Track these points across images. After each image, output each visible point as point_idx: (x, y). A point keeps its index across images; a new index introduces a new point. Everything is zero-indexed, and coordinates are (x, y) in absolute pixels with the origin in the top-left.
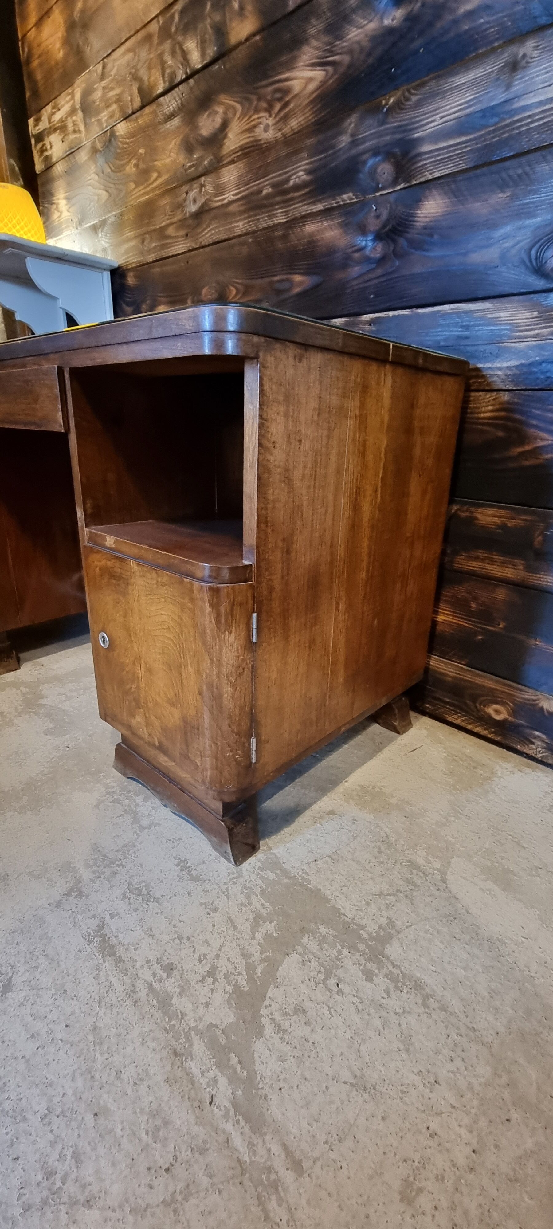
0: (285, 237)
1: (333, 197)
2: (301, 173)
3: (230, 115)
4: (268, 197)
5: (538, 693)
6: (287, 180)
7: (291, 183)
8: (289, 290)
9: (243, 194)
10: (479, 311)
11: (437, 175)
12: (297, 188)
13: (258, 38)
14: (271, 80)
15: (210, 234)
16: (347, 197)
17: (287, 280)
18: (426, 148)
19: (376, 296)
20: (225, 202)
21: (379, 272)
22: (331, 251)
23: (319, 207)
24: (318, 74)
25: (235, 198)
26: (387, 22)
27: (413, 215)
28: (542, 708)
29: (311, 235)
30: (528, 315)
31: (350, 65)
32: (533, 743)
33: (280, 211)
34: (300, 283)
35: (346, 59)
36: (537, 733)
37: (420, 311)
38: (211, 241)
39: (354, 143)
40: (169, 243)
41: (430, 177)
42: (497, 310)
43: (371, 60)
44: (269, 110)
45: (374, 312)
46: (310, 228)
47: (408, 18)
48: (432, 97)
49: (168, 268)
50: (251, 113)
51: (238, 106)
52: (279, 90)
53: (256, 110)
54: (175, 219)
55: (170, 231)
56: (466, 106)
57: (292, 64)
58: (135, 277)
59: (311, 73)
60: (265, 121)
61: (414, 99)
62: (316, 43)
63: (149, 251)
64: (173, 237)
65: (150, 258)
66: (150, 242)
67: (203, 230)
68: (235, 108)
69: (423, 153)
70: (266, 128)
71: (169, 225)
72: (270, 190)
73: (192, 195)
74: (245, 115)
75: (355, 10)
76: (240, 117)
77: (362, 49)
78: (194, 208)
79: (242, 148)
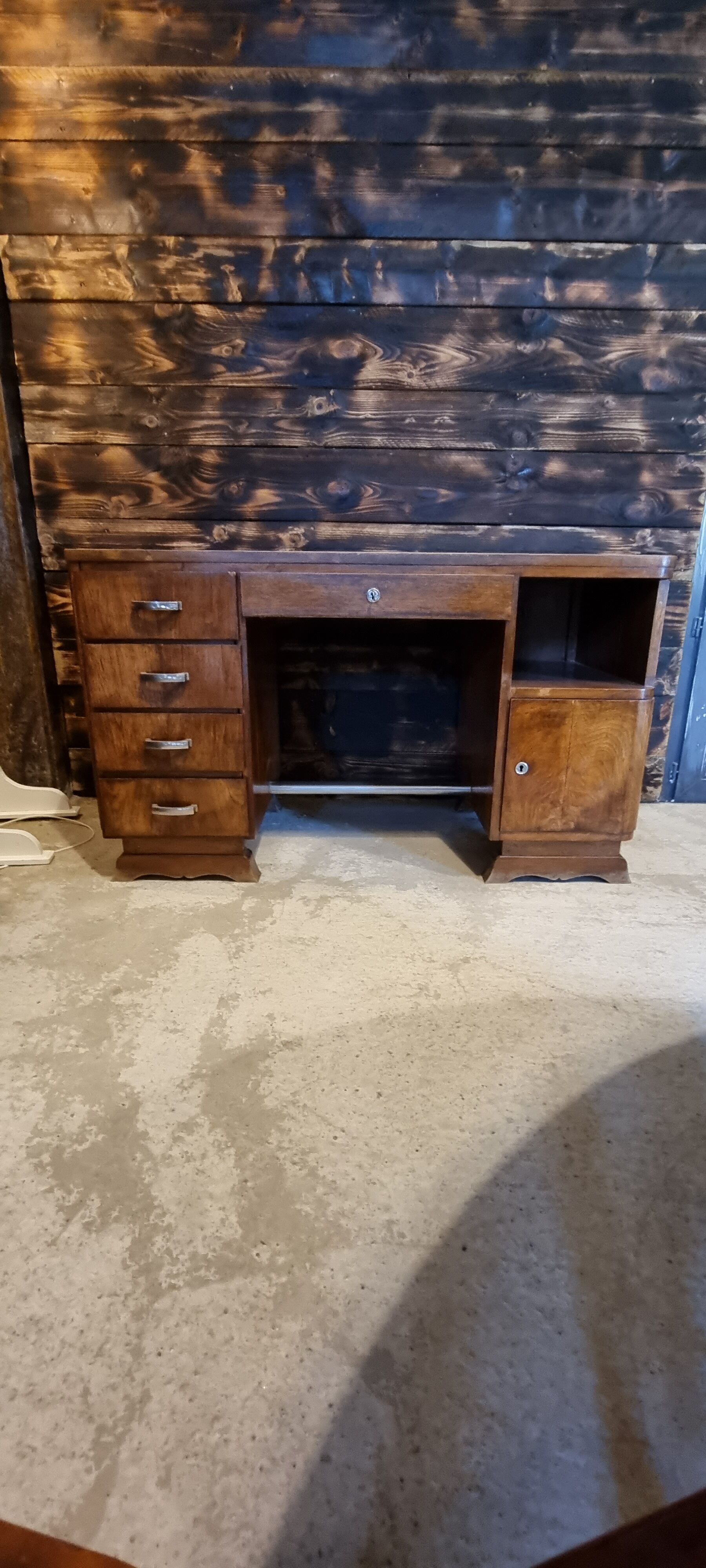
0: (430, 459)
1: (478, 441)
2: (445, 418)
3: (369, 352)
4: (410, 424)
6: (433, 419)
7: (436, 421)
8: (434, 499)
9: (383, 416)
10: (588, 533)
11: (556, 448)
12: (440, 426)
13: (401, 308)
14: (415, 344)
15: (339, 438)
16: (488, 445)
17: (433, 491)
18: (549, 431)
19: (515, 514)
20: (361, 417)
21: (517, 498)
22: (475, 478)
23: (463, 445)
24: (463, 358)
25: (373, 417)
26: (519, 348)
27: (543, 469)
29: (457, 463)
30: (617, 538)
31: (490, 362)
33: (424, 438)
34: (446, 496)
35: (488, 358)
37: (548, 528)
38: (339, 444)
39: (494, 412)
40: (279, 434)
41: (552, 449)
42: (599, 534)
43: (506, 365)
44: (414, 363)
45: (517, 524)
46: (455, 457)
47: (534, 352)
48: (552, 403)
49: (277, 456)
50: (394, 359)
51: (379, 349)
52: (424, 354)
53: (399, 359)
54: (291, 415)
55: (282, 424)
56: (575, 416)
57: (438, 340)
58: (219, 455)
59: (456, 354)
60: (409, 370)
61: (540, 400)
62: (460, 336)
63: (246, 435)
64: (286, 430)
65: (247, 442)
66: (248, 427)
67: (330, 433)
68: (375, 350)
69: (546, 433)
70: (410, 375)
71: (281, 418)
72: (414, 421)
73: (316, 400)
74: (387, 358)
75: (495, 330)
76: (381, 357)
77: (500, 356)
78: (318, 412)
79: (382, 381)
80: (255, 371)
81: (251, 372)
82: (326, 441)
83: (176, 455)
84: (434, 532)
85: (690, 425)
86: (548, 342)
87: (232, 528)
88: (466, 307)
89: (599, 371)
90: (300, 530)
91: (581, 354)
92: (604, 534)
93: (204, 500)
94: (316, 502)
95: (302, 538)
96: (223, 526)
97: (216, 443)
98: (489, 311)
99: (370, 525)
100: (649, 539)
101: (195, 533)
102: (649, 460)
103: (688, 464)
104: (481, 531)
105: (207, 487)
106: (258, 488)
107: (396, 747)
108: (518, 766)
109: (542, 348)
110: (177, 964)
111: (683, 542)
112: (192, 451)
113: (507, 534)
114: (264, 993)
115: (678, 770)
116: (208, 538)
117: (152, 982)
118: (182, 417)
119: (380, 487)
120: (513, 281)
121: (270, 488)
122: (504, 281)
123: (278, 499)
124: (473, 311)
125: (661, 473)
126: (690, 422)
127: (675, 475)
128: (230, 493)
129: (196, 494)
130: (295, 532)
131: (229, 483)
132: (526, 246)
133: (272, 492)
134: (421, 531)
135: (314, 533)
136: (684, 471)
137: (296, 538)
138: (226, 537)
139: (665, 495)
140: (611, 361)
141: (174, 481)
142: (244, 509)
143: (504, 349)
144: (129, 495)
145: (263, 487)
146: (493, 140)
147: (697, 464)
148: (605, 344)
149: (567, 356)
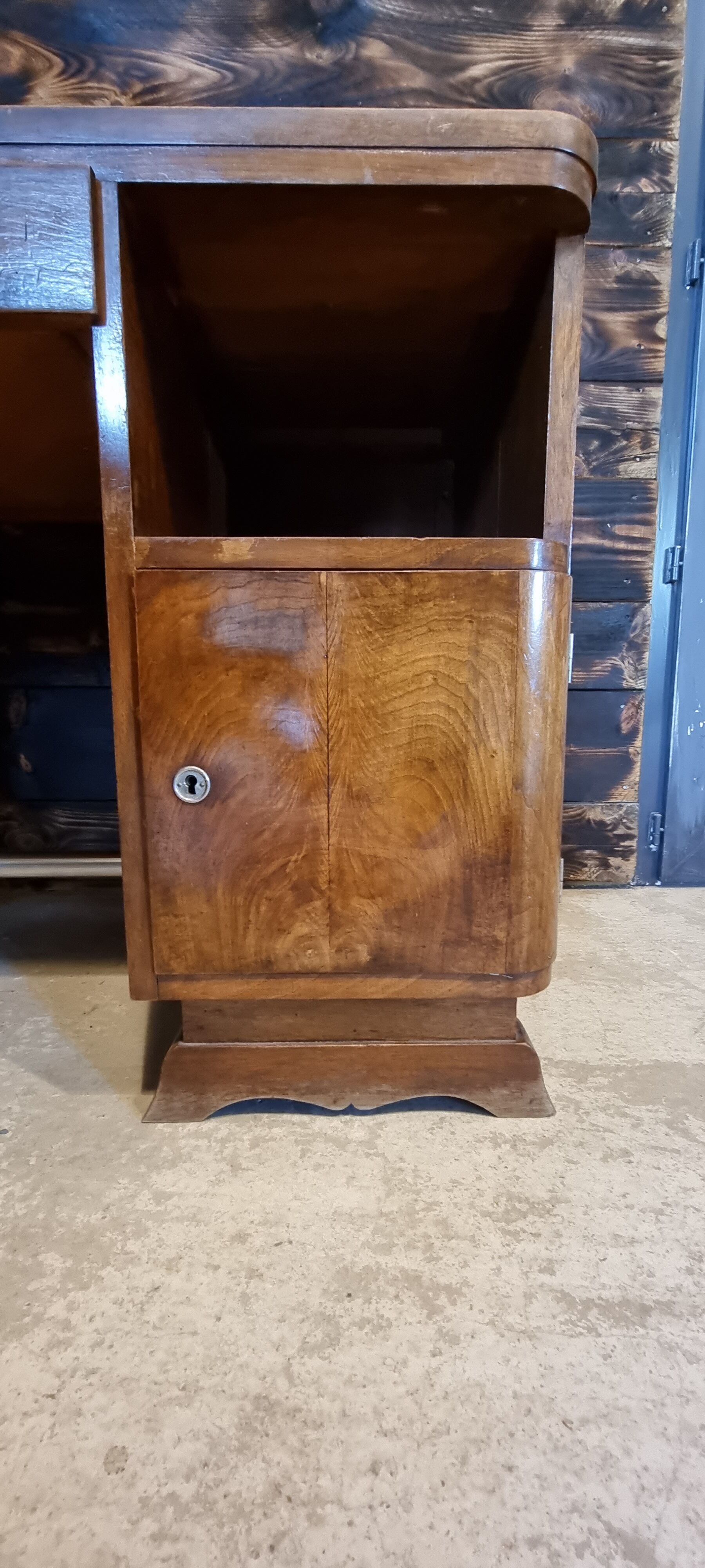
3: (38, 64)
5: (582, 804)
14: (122, 50)
24: (208, 73)
26: (310, 56)
28: (589, 820)
31: (258, 82)
32: (586, 866)
35: (254, 73)
36: (588, 852)
43: (289, 89)
44: (120, 85)
47: (337, 63)
50: (84, 76)
51: (57, 60)
52: (140, 68)
53: (95, 76)
57: (162, 44)
59: (196, 68)
60: (114, 98)
62: (202, 36)
68: (49, 60)
74: (73, 76)
75: (262, 24)
76: (60, 74)
77: (276, 72)
85: (628, 196)
86: (360, 45)
89: (455, 95)
91: (423, 68)
103: (630, 267)
109: (350, 56)
111: (634, 407)
115: (662, 826)
126: (627, 190)
127: (608, 286)
136: (622, 279)
139: (593, 322)
140: (476, 80)
143: (282, 59)
147: (645, 266)
148: (462, 48)
149: (396, 70)
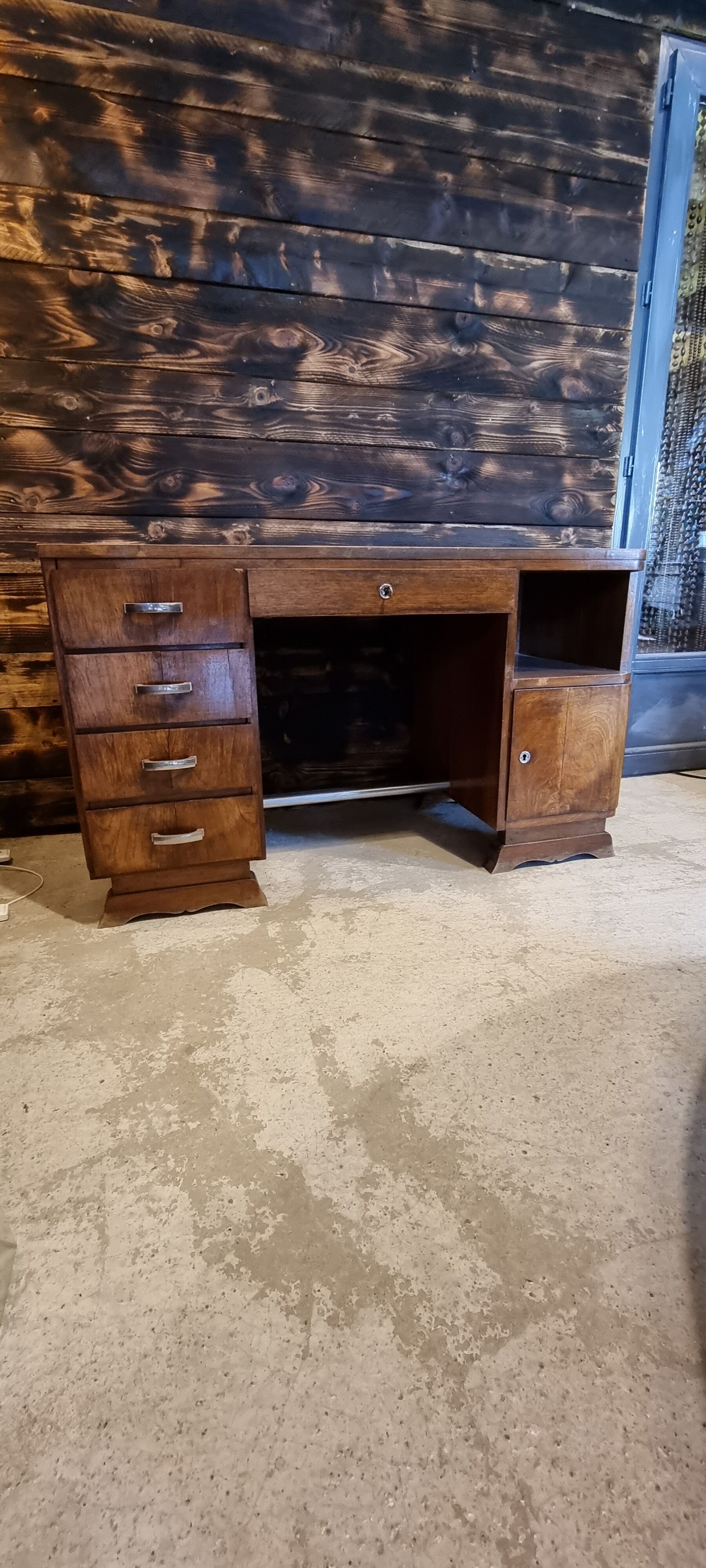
0: (374, 456)
1: (418, 440)
2: (388, 415)
3: (311, 343)
4: (353, 420)
6: (375, 416)
7: (379, 418)
8: (380, 496)
9: (327, 410)
10: (520, 531)
11: (490, 450)
12: (384, 423)
13: (341, 301)
14: (356, 338)
15: (282, 431)
16: (428, 444)
17: (379, 489)
18: (483, 433)
19: (455, 513)
20: (304, 410)
21: (457, 497)
22: (418, 476)
23: (406, 443)
24: (403, 356)
25: (316, 410)
26: (454, 350)
27: (479, 469)
29: (400, 461)
30: (544, 536)
31: (427, 362)
33: (368, 435)
34: (392, 494)
35: (426, 357)
37: (486, 527)
38: (283, 437)
39: (433, 411)
40: (218, 424)
41: (486, 450)
42: (530, 532)
43: (443, 366)
44: (356, 358)
45: (458, 523)
46: (399, 455)
47: (468, 355)
48: (485, 406)
49: (218, 448)
50: (336, 352)
51: (320, 341)
52: (366, 349)
53: (340, 352)
54: (230, 405)
55: (221, 413)
56: (506, 419)
57: (378, 337)
58: (151, 443)
59: (396, 352)
60: (351, 365)
61: (474, 402)
62: (399, 334)
63: (181, 424)
64: (226, 420)
65: (183, 431)
66: (183, 415)
67: (271, 426)
68: (317, 341)
69: (481, 435)
70: (352, 370)
71: (219, 407)
72: (357, 417)
73: (256, 390)
74: (329, 351)
75: (431, 330)
76: (321, 350)
77: (437, 357)
78: (259, 403)
79: (323, 374)
80: (189, 355)
81: (186, 356)
82: (270, 433)
83: (102, 442)
84: (381, 530)
85: (602, 432)
86: (479, 346)
87: (169, 524)
88: (403, 305)
89: (524, 377)
90: (244, 527)
91: (509, 361)
92: (534, 532)
93: (137, 493)
94: (261, 498)
95: (248, 536)
96: (159, 523)
97: (147, 431)
98: (424, 312)
99: (317, 523)
100: (572, 537)
101: (129, 530)
102: (569, 463)
103: (601, 468)
104: (425, 530)
105: (138, 478)
106: (196, 482)
107: (353, 750)
108: (521, 756)
109: (474, 352)
110: (238, 1007)
111: (600, 539)
112: (119, 438)
113: (449, 533)
114: (353, 1019)
116: (143, 535)
117: (222, 1031)
118: (107, 400)
119: (327, 483)
120: (447, 284)
121: (210, 481)
122: (438, 283)
123: (219, 494)
124: (410, 309)
125: (580, 476)
126: (601, 429)
127: (591, 478)
128: (166, 485)
129: (129, 487)
130: (239, 530)
131: (165, 475)
132: (455, 251)
133: (212, 486)
134: (368, 529)
135: (260, 530)
136: (598, 474)
137: (241, 536)
138: (163, 535)
139: (583, 496)
140: (534, 369)
141: (101, 471)
142: (183, 504)
143: (440, 350)
144: (46, 487)
145: (203, 480)
146: (421, 142)
147: (607, 469)
148: (529, 352)
149: (497, 361)
